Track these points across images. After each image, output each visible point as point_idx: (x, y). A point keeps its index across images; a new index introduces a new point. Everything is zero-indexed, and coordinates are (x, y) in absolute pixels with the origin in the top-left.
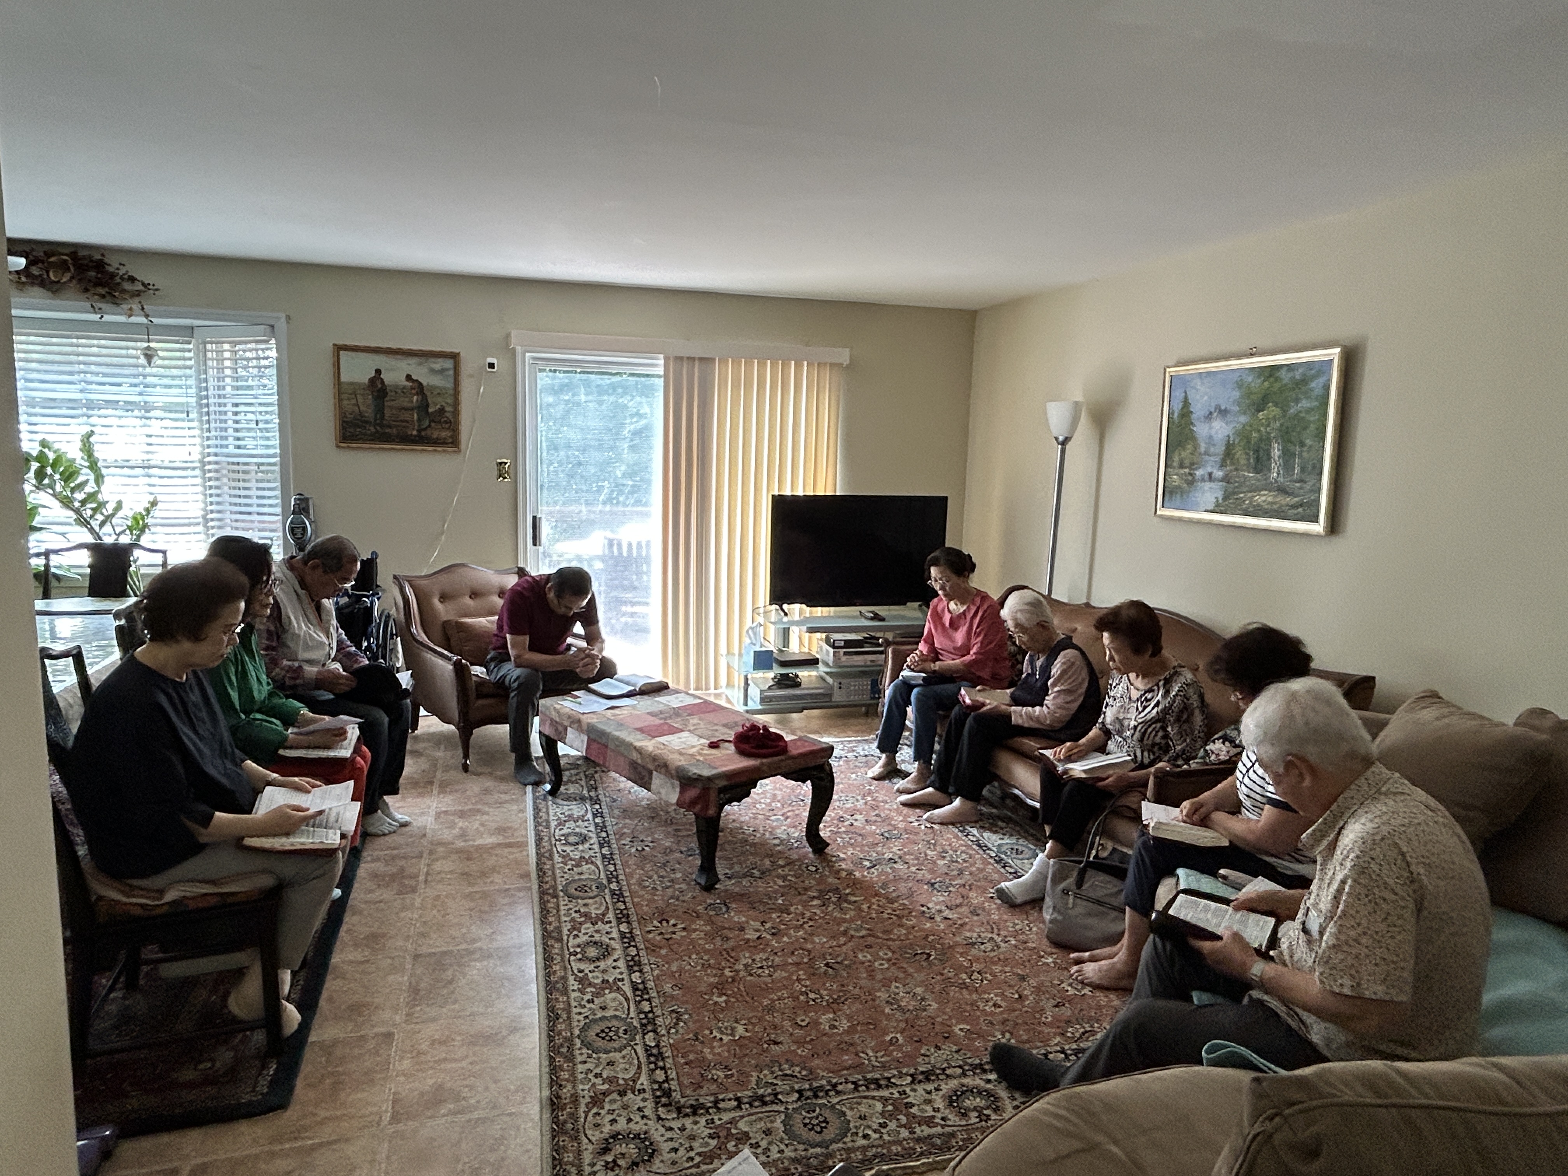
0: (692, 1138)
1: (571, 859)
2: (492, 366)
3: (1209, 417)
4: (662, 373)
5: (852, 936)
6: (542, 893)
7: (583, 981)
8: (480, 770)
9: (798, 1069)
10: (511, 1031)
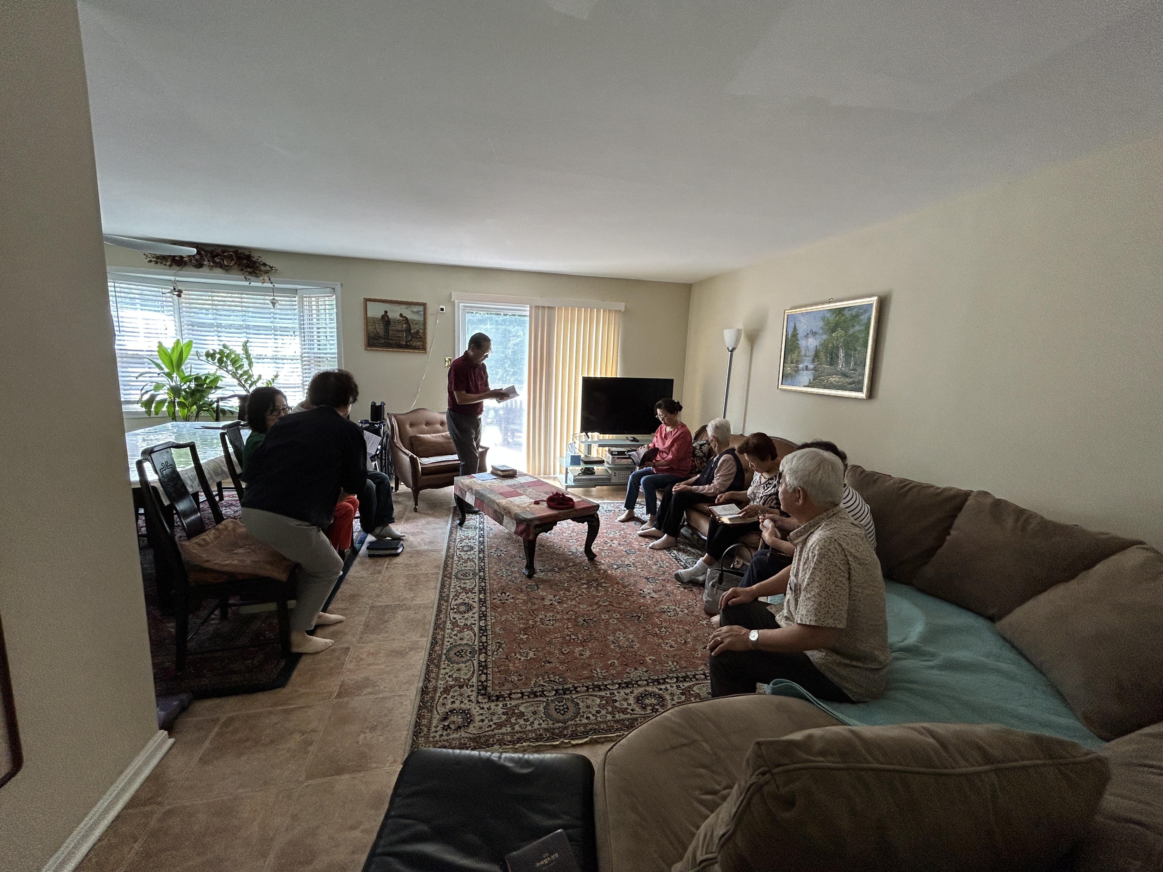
0: (493, 714)
1: (463, 559)
2: (442, 309)
3: (807, 336)
4: (528, 314)
5: (601, 605)
6: (444, 576)
7: (455, 624)
8: (421, 511)
9: (558, 677)
10: (411, 649)
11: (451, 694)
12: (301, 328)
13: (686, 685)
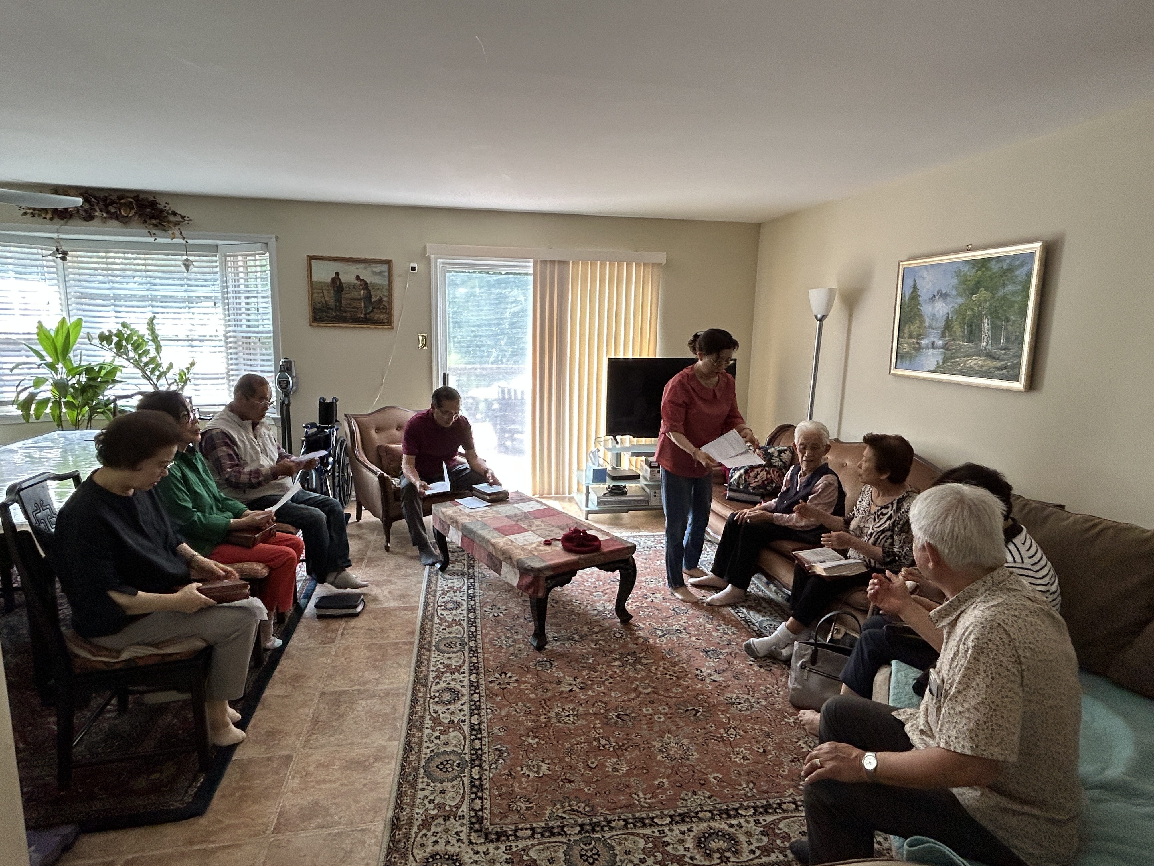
0: (492, 862)
1: (446, 621)
2: (413, 269)
3: (933, 299)
4: (532, 272)
5: (640, 693)
6: (421, 647)
7: (436, 721)
8: (397, 550)
9: (583, 805)
10: (377, 759)
11: (433, 829)
12: (224, 298)
13: (769, 819)
